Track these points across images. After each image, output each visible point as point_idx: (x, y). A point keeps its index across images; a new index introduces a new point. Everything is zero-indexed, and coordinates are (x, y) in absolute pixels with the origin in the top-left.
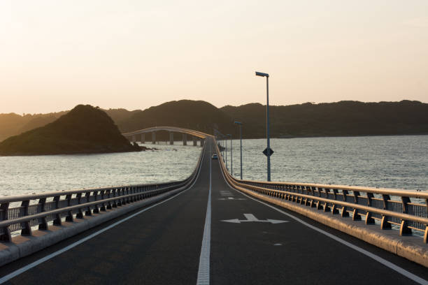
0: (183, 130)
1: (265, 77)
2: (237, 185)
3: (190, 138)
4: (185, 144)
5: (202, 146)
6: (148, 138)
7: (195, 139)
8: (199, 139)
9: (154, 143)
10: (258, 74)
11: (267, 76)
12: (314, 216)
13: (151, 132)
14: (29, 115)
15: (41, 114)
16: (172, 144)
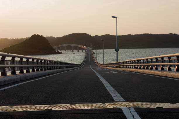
0: (78, 45)
1: (116, 18)
2: (102, 66)
3: (80, 49)
4: (78, 51)
5: (85, 52)
6: (63, 49)
7: (82, 49)
8: (84, 49)
9: (65, 51)
10: (113, 17)
11: (117, 18)
12: (141, 71)
13: (64, 46)
14: (13, 39)
15: (18, 39)
16: (73, 51)
